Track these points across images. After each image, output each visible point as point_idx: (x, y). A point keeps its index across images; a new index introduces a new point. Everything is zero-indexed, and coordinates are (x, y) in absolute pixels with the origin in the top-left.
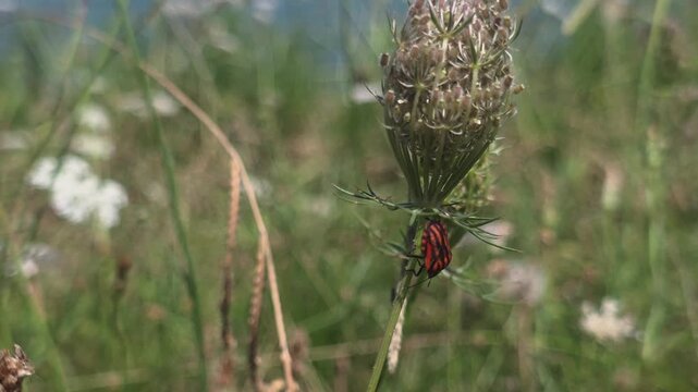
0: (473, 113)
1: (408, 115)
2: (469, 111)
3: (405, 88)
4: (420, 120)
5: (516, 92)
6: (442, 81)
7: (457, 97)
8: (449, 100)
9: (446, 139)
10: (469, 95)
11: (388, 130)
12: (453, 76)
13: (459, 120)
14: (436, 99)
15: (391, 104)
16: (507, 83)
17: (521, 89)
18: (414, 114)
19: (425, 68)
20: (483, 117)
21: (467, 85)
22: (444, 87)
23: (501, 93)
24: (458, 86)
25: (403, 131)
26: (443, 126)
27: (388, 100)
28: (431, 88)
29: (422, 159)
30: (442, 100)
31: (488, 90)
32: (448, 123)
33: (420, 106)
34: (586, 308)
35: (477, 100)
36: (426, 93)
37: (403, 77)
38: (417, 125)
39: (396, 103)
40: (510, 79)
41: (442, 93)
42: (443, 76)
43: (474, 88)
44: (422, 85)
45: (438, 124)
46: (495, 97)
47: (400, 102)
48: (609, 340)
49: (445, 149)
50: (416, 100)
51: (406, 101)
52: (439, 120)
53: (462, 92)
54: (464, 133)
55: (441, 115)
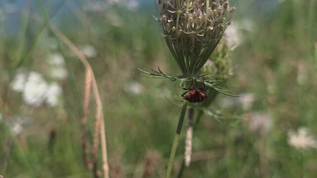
0: (209, 24)
1: (174, 28)
2: (206, 23)
3: (172, 14)
4: (181, 30)
5: (231, 12)
6: (190, 8)
7: (198, 16)
8: (194, 18)
9: (196, 39)
10: (205, 14)
11: (165, 37)
12: (196, 5)
13: (201, 28)
14: (187, 18)
15: (164, 23)
16: (225, 7)
17: (234, 10)
18: (177, 27)
19: (181, 2)
20: (214, 26)
21: (203, 9)
22: (192, 11)
23: (222, 12)
24: (199, 9)
25: (173, 37)
26: (193, 32)
27: (163, 21)
28: (185, 12)
29: (184, 52)
30: (191, 18)
31: (215, 10)
32: (195, 31)
33: (180, 23)
34: (290, 133)
35: (210, 17)
36: (182, 15)
37: (170, 8)
38: (179, 33)
39: (167, 22)
40: (227, 4)
41: (191, 15)
42: (190, 6)
43: (207, 10)
44: (180, 11)
45: (190, 31)
46: (219, 14)
47: (169, 21)
48: (301, 149)
49: (196, 45)
50: (178, 20)
51: (172, 20)
52: (191, 30)
53: (201, 12)
54: (205, 35)
55: (191, 26)
